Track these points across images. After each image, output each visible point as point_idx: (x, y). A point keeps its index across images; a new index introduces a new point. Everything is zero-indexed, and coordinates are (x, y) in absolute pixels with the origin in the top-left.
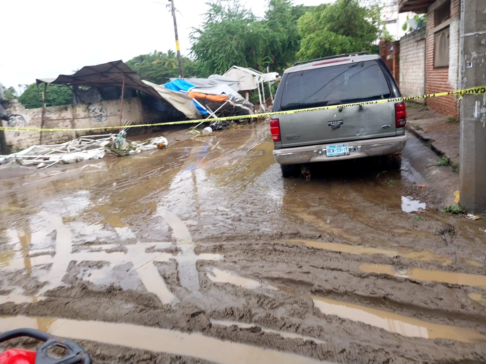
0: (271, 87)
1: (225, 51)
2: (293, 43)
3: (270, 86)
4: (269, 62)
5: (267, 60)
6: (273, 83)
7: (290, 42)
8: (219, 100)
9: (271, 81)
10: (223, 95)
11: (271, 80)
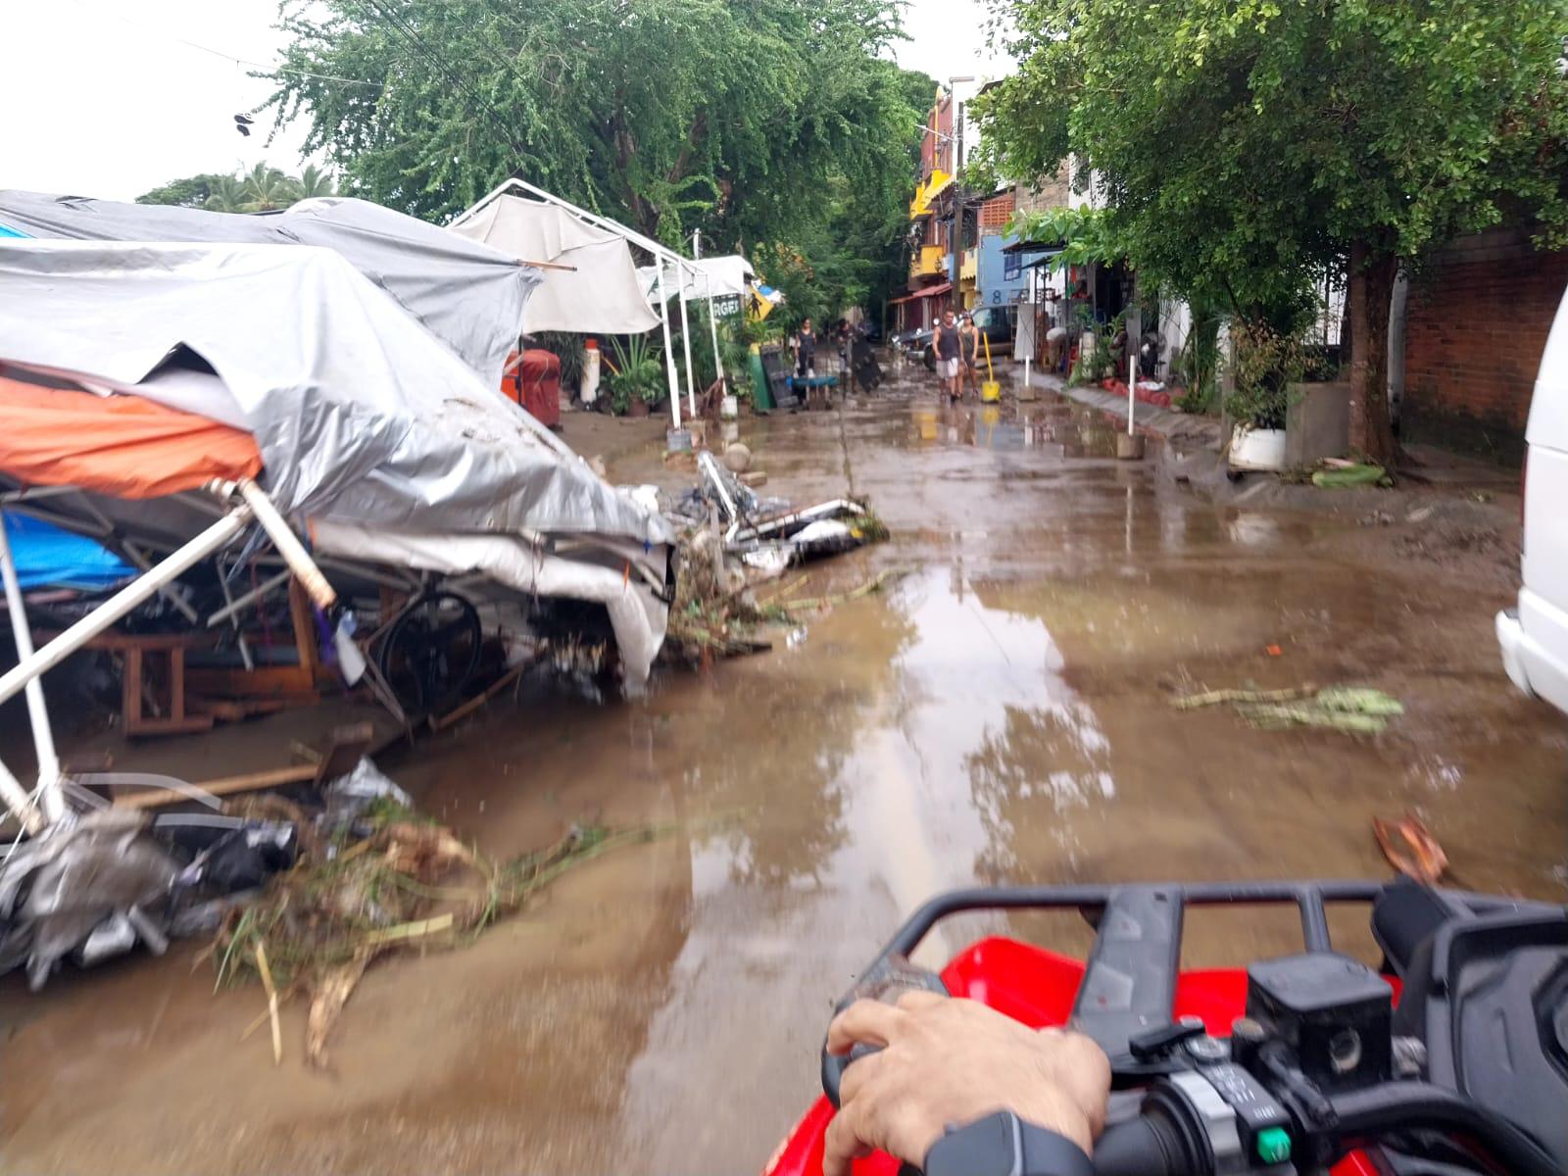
0: (719, 327)
1: (474, 99)
2: (819, 129)
3: (714, 322)
4: (706, 205)
5: (701, 191)
6: (730, 308)
7: (809, 126)
8: (101, 467)
9: (718, 300)
10: (183, 390)
11: (722, 291)
